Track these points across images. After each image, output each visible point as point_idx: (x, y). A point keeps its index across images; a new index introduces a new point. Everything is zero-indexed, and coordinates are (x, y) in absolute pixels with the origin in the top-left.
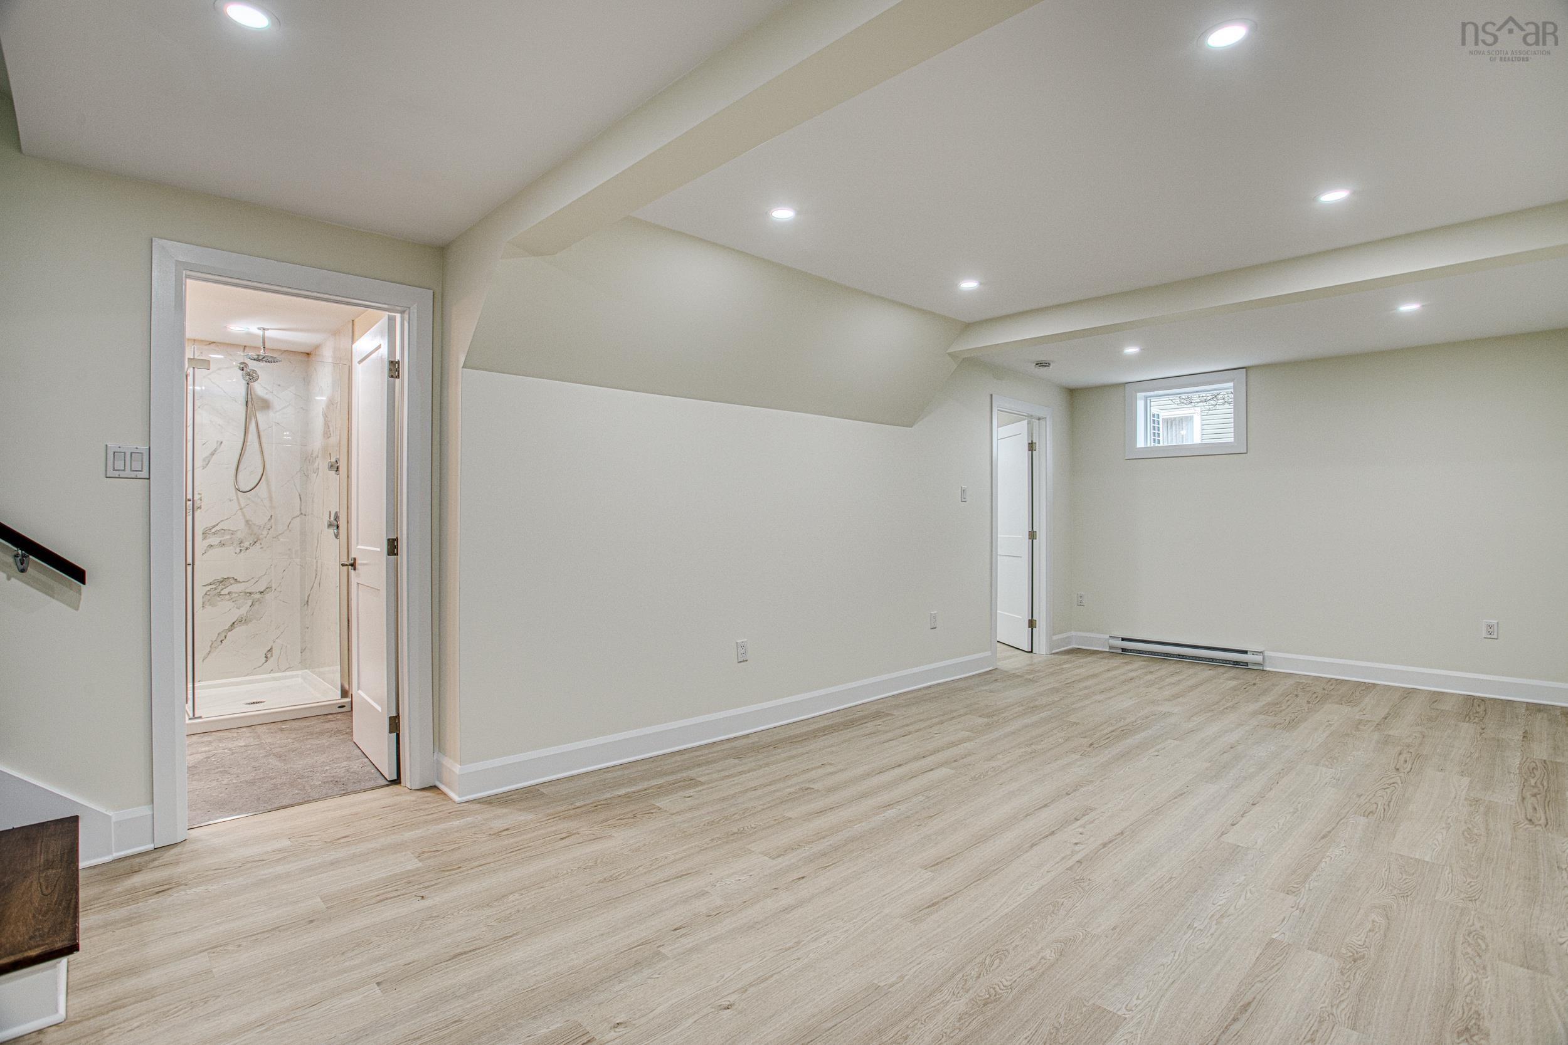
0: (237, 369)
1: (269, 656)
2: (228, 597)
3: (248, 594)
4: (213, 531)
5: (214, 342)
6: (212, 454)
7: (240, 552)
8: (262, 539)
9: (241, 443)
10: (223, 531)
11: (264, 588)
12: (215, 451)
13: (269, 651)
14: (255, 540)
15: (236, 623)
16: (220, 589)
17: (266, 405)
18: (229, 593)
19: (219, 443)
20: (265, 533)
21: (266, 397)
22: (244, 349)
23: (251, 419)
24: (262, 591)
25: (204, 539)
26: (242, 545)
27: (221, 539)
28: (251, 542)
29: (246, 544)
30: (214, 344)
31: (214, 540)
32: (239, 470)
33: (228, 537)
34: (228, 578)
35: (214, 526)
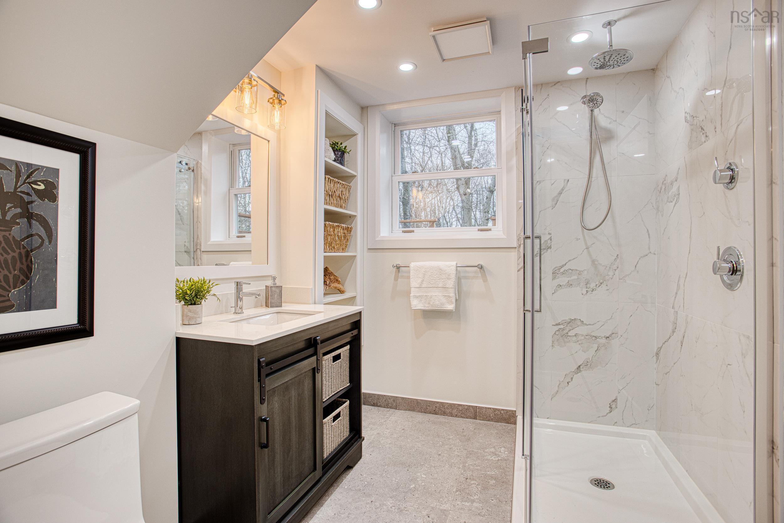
0: (580, 103)
1: (613, 406)
2: (574, 338)
3: (594, 338)
4: (562, 270)
5: (559, 82)
6: (560, 193)
7: (586, 294)
8: (608, 280)
9: (586, 179)
10: (570, 271)
11: (610, 333)
12: (563, 190)
13: (613, 401)
14: (601, 281)
15: (581, 367)
16: (568, 330)
17: (609, 136)
18: (576, 335)
19: (566, 181)
20: (611, 273)
21: (609, 126)
22: (587, 81)
23: (595, 153)
24: (608, 336)
25: (554, 278)
26: (588, 285)
27: (569, 279)
28: (597, 283)
29: (593, 285)
30: (559, 84)
31: (563, 280)
32: (585, 207)
33: (576, 277)
34: (575, 319)
35: (563, 266)
